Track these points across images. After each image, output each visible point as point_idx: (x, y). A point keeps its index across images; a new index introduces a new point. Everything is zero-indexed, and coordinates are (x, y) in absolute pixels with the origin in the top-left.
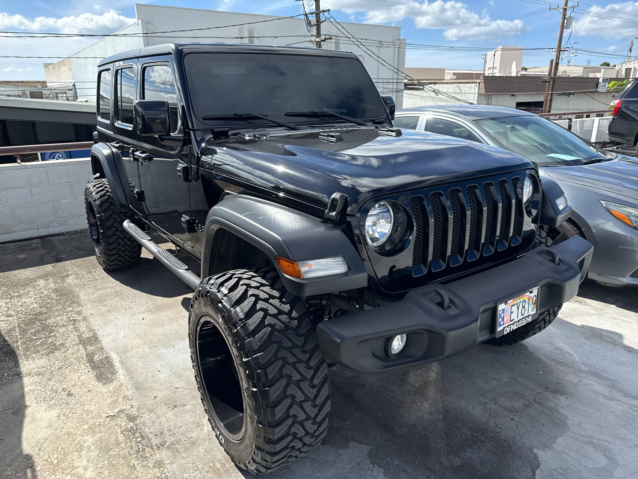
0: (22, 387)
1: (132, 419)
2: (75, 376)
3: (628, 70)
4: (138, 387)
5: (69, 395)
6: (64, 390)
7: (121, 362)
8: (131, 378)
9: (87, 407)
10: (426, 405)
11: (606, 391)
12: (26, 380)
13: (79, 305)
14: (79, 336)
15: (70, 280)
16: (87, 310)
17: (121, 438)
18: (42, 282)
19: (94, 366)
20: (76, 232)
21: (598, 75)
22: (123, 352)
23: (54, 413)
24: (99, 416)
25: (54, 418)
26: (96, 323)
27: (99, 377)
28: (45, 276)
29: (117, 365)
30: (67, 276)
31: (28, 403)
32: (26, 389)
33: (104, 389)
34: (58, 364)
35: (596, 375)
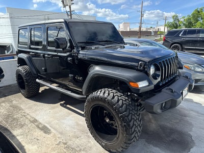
0: (18, 140)
1: (65, 144)
2: (36, 134)
3: (158, 29)
4: (61, 133)
5: (38, 140)
6: (35, 138)
7: (50, 127)
8: (57, 131)
9: (47, 143)
10: (153, 125)
11: (197, 114)
12: (18, 137)
13: (23, 110)
14: (30, 120)
15: (14, 102)
16: (27, 111)
17: (65, 150)
18: (3, 104)
19: (41, 129)
20: (7, 86)
21: (151, 30)
22: (49, 123)
23: (35, 147)
24: (53, 145)
25: (37, 148)
26: (33, 115)
27: (45, 132)
28: (3, 102)
29: (50, 128)
30: (12, 101)
31: (23, 145)
32: (20, 141)
33: (49, 136)
34: (27, 131)
35: (192, 110)
